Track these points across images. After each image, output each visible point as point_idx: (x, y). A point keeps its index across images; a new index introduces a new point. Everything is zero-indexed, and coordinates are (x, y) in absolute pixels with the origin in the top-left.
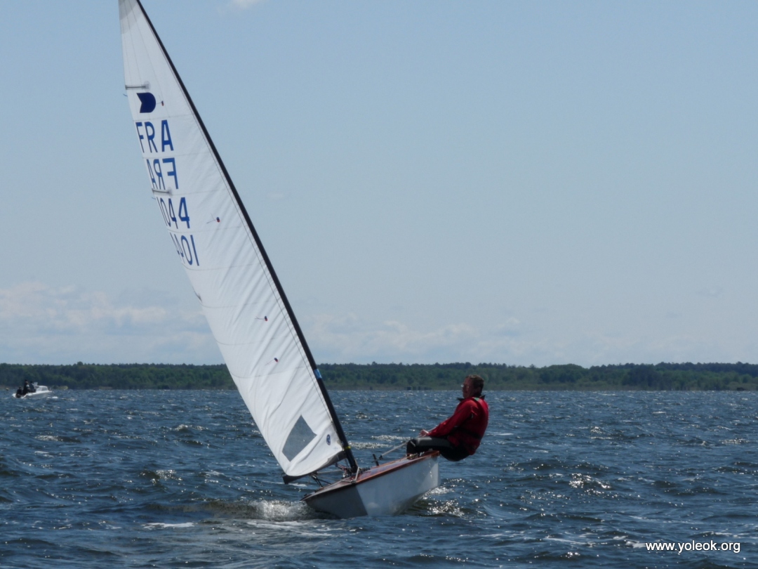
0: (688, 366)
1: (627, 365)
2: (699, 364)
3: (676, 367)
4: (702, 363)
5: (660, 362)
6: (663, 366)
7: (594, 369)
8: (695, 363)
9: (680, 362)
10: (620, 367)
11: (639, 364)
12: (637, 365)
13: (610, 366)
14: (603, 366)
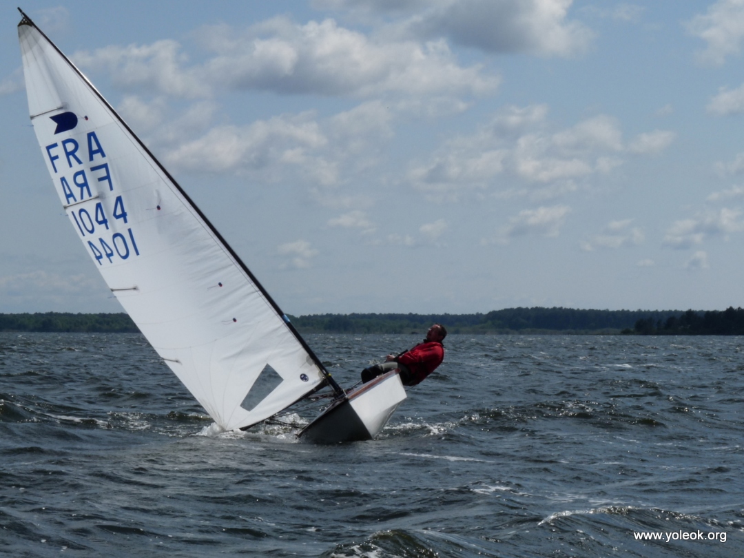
0: (372, 316)
1: (327, 315)
2: (381, 314)
3: (363, 316)
4: (383, 313)
5: (351, 312)
6: (354, 316)
7: (303, 318)
8: (377, 313)
9: (366, 313)
10: (322, 316)
11: (337, 314)
12: (335, 315)
13: (315, 316)
14: (310, 316)
